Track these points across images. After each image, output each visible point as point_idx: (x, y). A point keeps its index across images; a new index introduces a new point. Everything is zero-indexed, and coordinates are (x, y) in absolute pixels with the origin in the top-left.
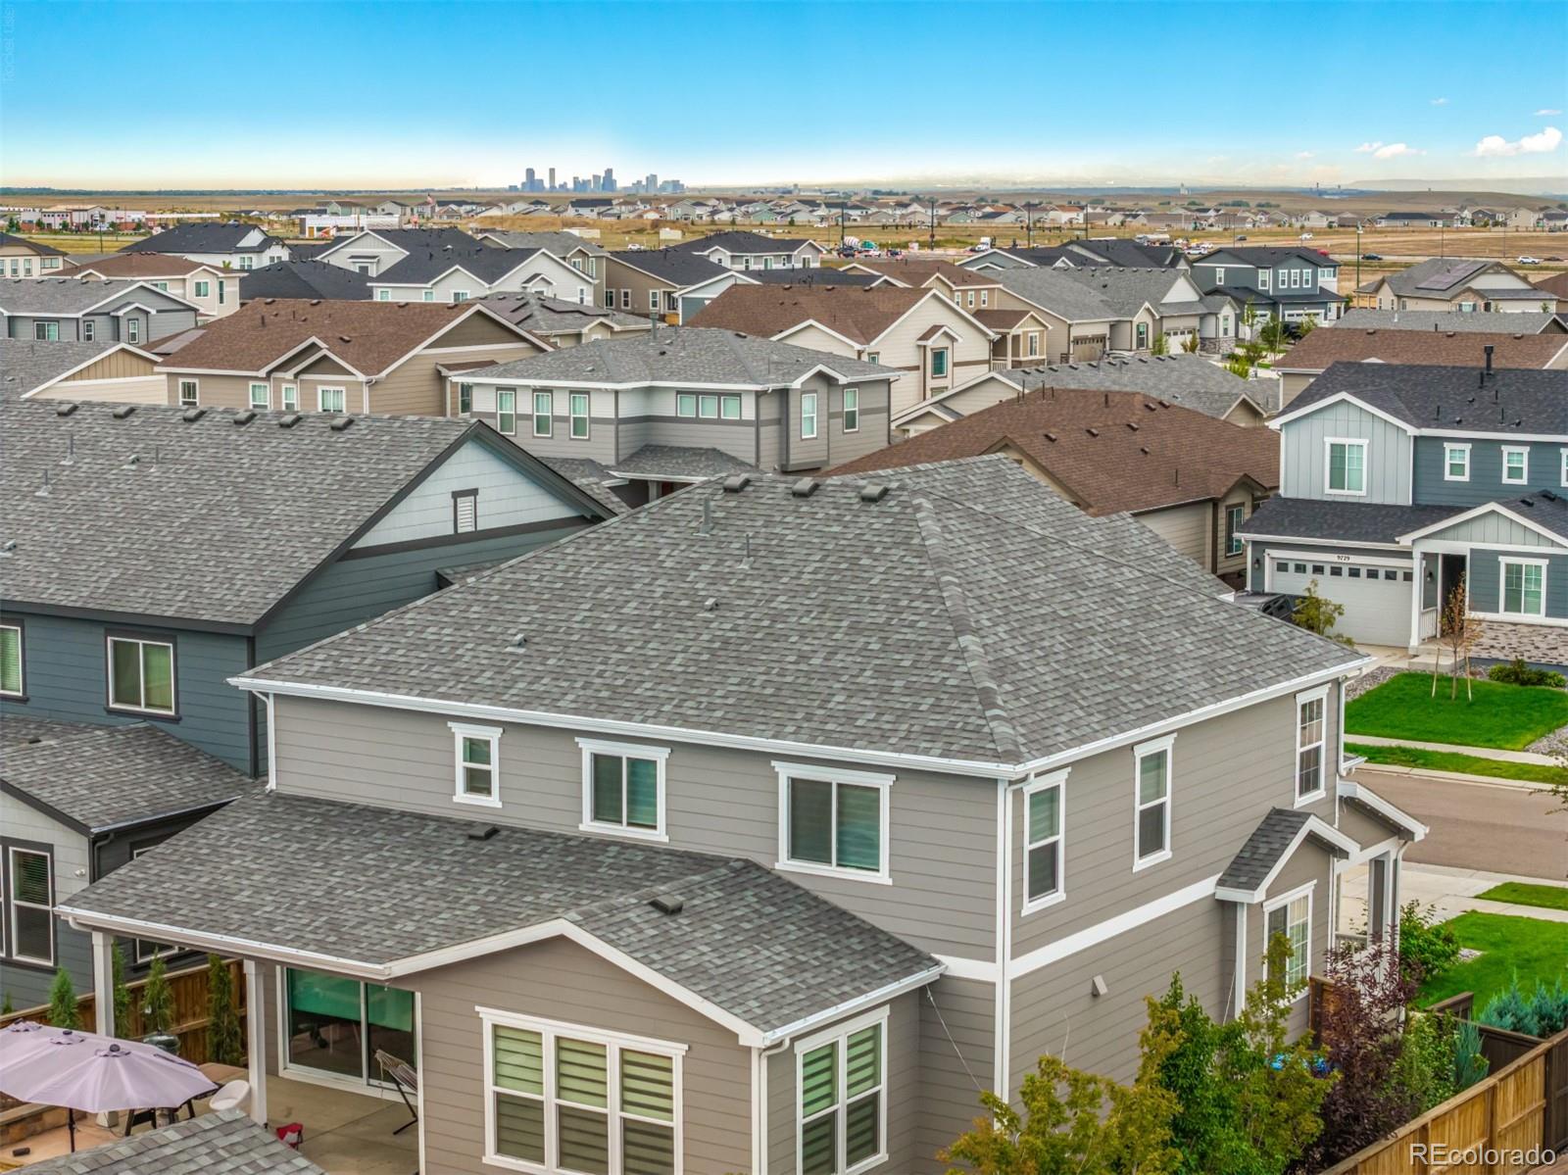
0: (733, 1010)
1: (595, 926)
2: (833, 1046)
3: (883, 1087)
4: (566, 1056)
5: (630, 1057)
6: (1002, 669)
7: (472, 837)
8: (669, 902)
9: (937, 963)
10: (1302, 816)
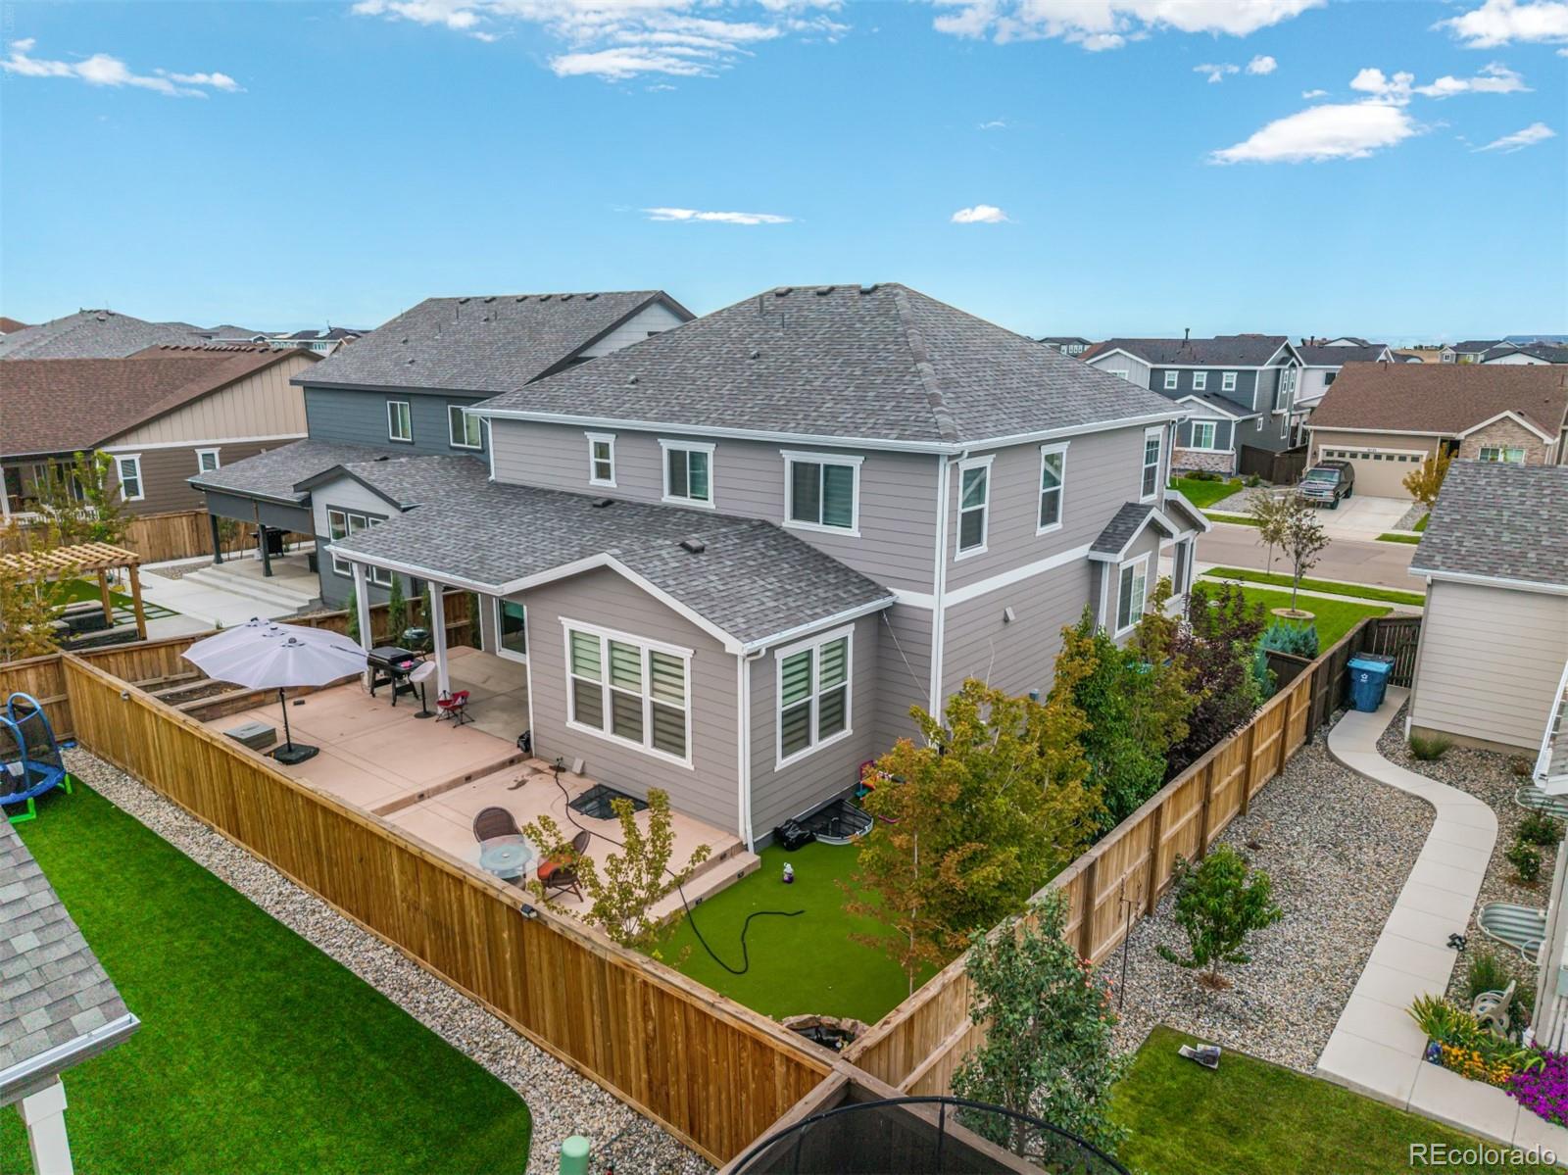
0: (722, 625)
1: (629, 558)
2: (810, 652)
3: (849, 683)
4: (617, 654)
5: (657, 657)
6: (946, 384)
7: (595, 506)
8: (694, 543)
9: (891, 594)
10: (1148, 508)
